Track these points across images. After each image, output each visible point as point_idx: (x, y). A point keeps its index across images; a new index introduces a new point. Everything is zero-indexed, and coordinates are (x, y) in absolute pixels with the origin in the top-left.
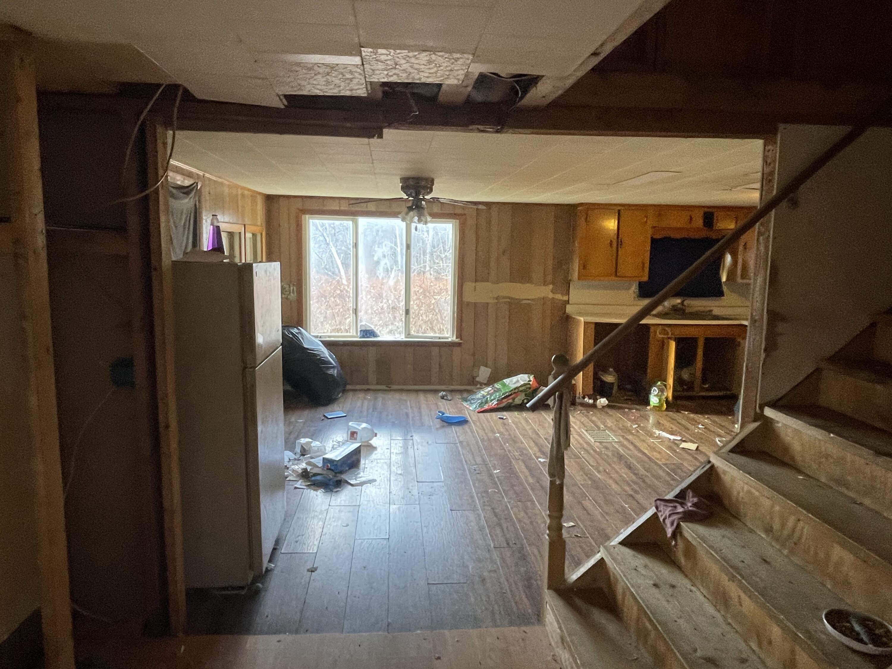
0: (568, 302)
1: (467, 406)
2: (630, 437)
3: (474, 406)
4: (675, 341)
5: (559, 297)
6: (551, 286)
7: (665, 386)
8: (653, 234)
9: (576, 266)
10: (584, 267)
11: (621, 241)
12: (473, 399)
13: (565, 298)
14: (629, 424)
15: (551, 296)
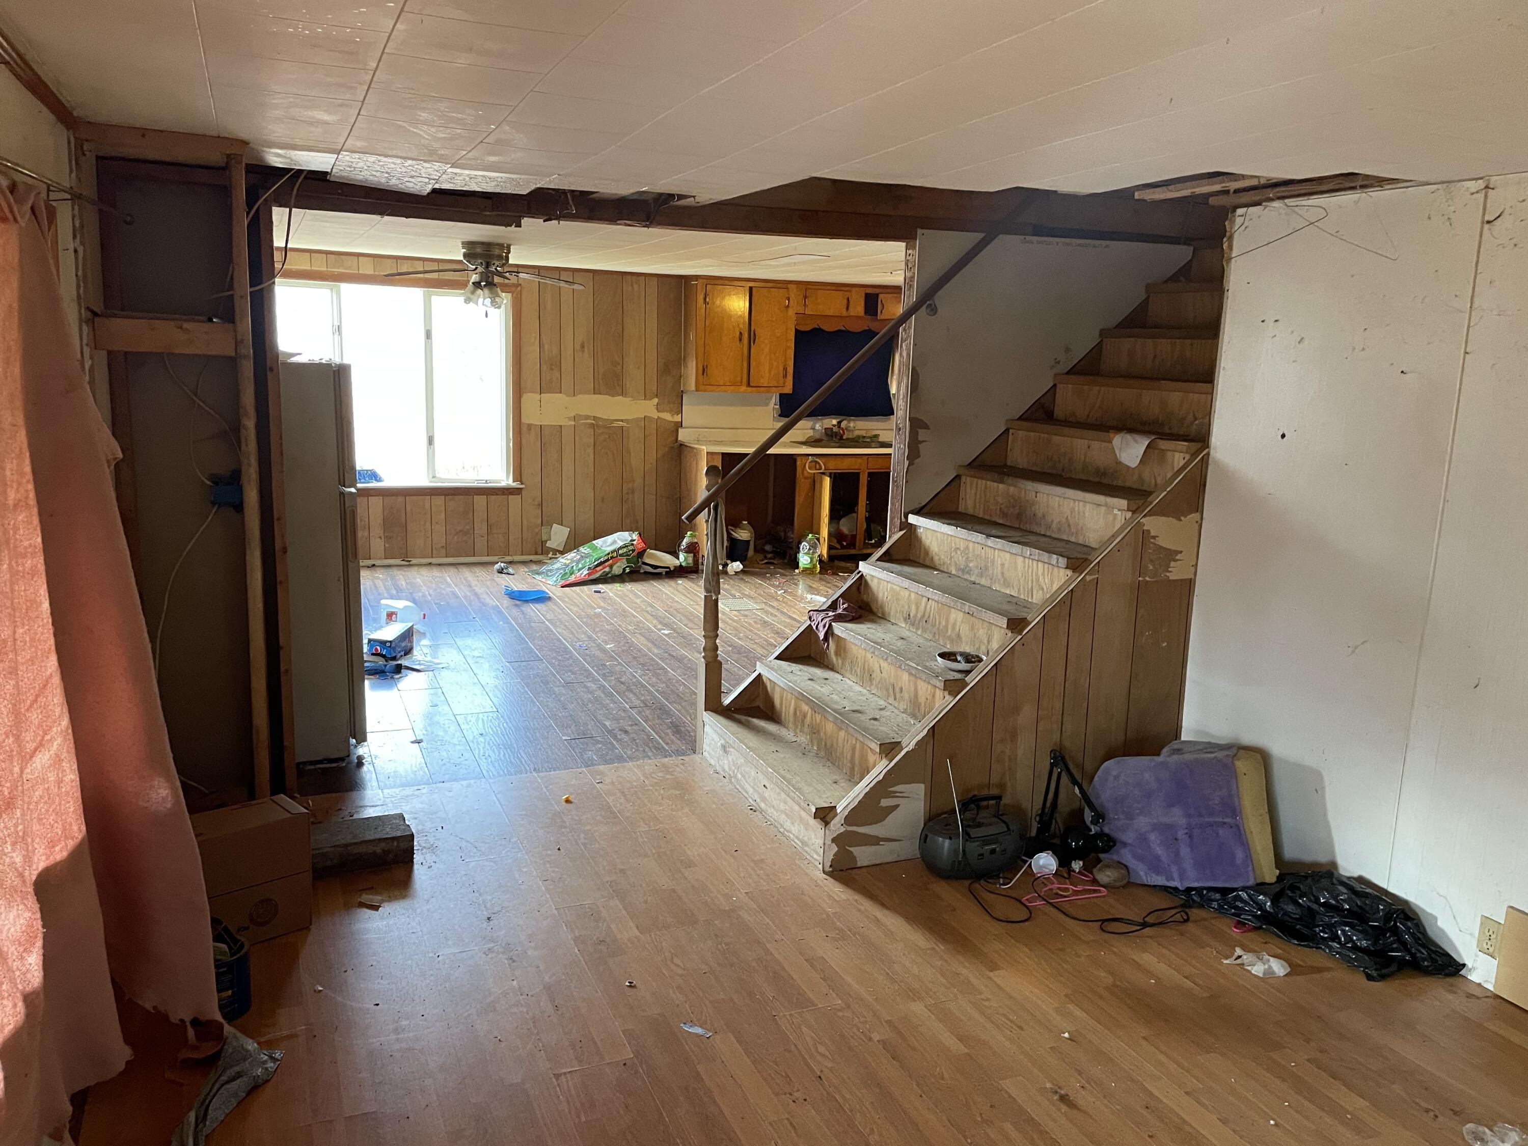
0: (680, 425)
1: (543, 580)
2: (775, 604)
3: (555, 579)
4: (830, 477)
5: (667, 416)
6: (656, 401)
7: (818, 539)
8: (797, 324)
9: (691, 370)
10: (704, 371)
11: (755, 334)
12: (550, 571)
13: (677, 418)
14: (772, 590)
15: (655, 415)
